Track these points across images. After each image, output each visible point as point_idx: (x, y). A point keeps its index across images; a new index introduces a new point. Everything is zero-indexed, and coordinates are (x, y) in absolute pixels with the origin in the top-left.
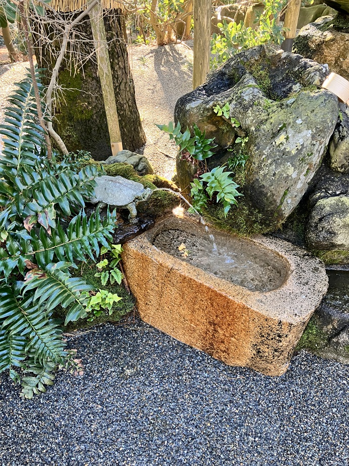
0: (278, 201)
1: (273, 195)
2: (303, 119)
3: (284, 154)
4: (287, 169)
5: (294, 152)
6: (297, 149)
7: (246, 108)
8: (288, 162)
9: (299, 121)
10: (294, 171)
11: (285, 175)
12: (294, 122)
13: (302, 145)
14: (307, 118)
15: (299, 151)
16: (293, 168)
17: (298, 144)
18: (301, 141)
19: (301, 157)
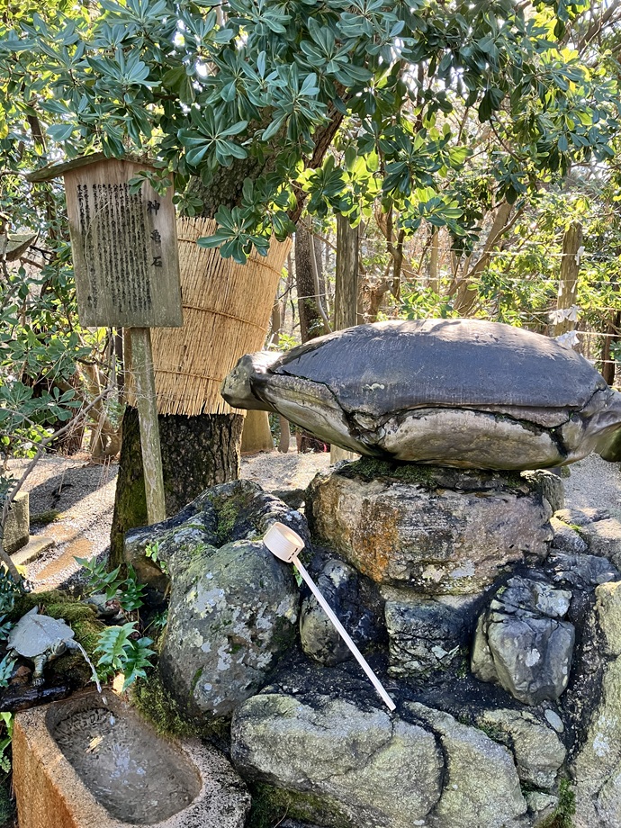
0: (188, 683)
1: (181, 672)
2: (215, 573)
3: (192, 617)
4: (194, 637)
5: (203, 615)
6: (208, 612)
7: (171, 552)
8: (195, 627)
9: (209, 576)
10: (204, 642)
11: (191, 646)
12: (205, 576)
13: (214, 607)
14: (219, 573)
15: (211, 616)
16: (202, 637)
17: (208, 606)
18: (212, 602)
19: (214, 624)
